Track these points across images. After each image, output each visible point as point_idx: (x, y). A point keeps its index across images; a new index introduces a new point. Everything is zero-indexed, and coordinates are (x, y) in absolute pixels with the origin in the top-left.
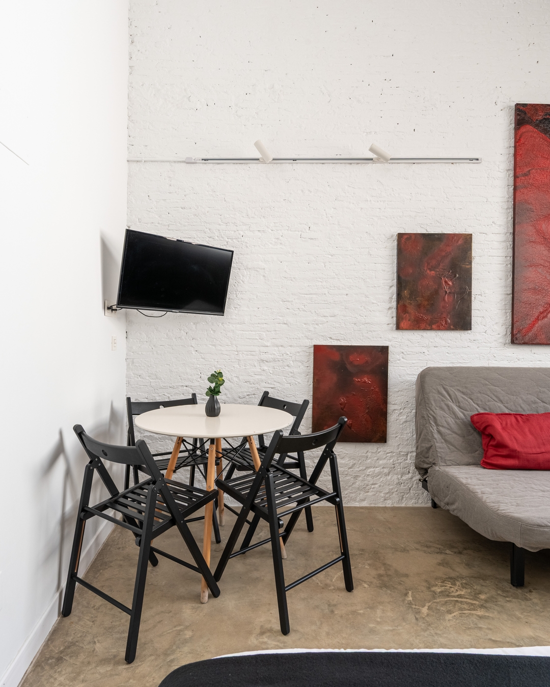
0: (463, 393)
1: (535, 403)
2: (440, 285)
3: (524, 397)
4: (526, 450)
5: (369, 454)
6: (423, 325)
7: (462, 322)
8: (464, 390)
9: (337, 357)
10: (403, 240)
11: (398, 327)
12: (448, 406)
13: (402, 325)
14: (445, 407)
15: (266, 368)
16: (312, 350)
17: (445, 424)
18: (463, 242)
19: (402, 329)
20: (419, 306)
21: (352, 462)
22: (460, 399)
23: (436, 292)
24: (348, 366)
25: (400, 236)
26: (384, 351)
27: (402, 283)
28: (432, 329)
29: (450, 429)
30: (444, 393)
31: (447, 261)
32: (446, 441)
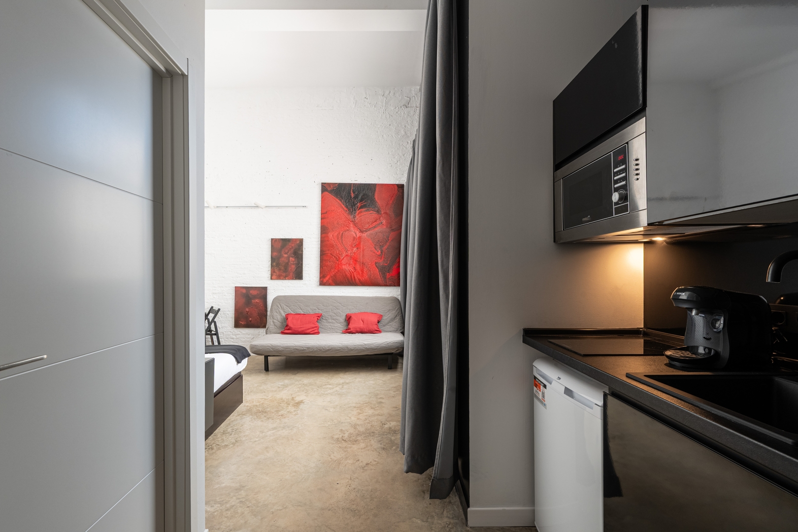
0: (287, 306)
1: (315, 310)
2: (289, 260)
3: (311, 307)
4: (295, 327)
5: (260, 333)
6: (282, 278)
7: (299, 276)
8: (287, 305)
9: (244, 291)
10: (273, 241)
11: (271, 279)
12: (279, 311)
13: (273, 278)
14: (278, 312)
15: (215, 296)
16: (234, 289)
17: (276, 318)
18: (299, 243)
19: (273, 279)
20: (280, 269)
21: (252, 337)
22: (285, 308)
23: (287, 263)
24: (250, 296)
25: (272, 240)
26: (265, 289)
27: (273, 259)
28: (285, 279)
29: (278, 320)
30: (279, 306)
31: (292, 250)
32: (275, 325)
